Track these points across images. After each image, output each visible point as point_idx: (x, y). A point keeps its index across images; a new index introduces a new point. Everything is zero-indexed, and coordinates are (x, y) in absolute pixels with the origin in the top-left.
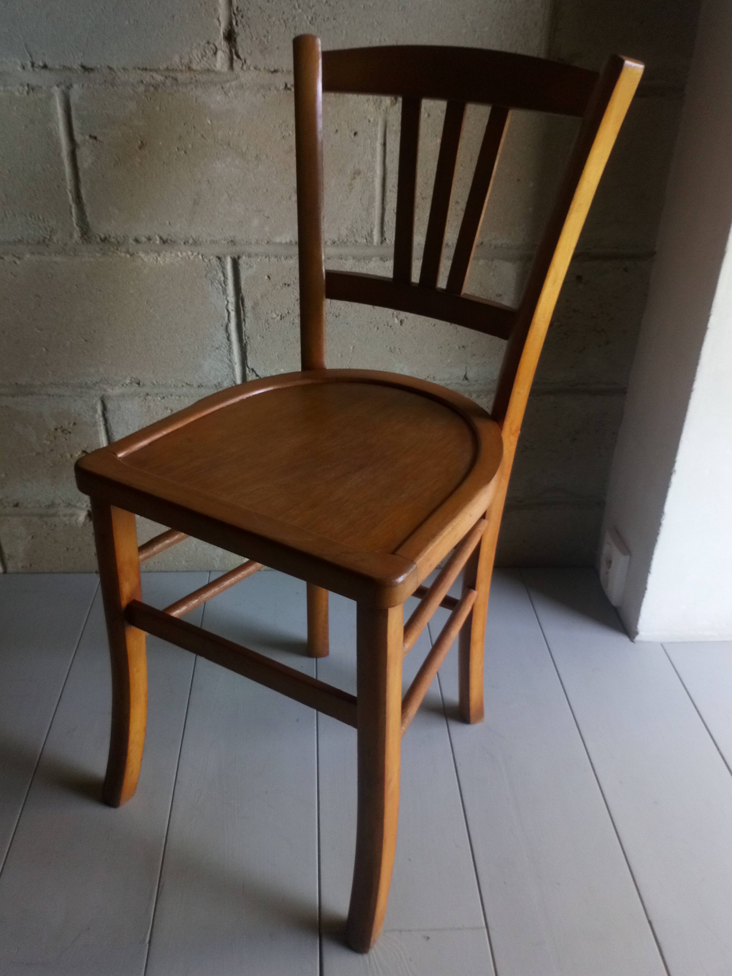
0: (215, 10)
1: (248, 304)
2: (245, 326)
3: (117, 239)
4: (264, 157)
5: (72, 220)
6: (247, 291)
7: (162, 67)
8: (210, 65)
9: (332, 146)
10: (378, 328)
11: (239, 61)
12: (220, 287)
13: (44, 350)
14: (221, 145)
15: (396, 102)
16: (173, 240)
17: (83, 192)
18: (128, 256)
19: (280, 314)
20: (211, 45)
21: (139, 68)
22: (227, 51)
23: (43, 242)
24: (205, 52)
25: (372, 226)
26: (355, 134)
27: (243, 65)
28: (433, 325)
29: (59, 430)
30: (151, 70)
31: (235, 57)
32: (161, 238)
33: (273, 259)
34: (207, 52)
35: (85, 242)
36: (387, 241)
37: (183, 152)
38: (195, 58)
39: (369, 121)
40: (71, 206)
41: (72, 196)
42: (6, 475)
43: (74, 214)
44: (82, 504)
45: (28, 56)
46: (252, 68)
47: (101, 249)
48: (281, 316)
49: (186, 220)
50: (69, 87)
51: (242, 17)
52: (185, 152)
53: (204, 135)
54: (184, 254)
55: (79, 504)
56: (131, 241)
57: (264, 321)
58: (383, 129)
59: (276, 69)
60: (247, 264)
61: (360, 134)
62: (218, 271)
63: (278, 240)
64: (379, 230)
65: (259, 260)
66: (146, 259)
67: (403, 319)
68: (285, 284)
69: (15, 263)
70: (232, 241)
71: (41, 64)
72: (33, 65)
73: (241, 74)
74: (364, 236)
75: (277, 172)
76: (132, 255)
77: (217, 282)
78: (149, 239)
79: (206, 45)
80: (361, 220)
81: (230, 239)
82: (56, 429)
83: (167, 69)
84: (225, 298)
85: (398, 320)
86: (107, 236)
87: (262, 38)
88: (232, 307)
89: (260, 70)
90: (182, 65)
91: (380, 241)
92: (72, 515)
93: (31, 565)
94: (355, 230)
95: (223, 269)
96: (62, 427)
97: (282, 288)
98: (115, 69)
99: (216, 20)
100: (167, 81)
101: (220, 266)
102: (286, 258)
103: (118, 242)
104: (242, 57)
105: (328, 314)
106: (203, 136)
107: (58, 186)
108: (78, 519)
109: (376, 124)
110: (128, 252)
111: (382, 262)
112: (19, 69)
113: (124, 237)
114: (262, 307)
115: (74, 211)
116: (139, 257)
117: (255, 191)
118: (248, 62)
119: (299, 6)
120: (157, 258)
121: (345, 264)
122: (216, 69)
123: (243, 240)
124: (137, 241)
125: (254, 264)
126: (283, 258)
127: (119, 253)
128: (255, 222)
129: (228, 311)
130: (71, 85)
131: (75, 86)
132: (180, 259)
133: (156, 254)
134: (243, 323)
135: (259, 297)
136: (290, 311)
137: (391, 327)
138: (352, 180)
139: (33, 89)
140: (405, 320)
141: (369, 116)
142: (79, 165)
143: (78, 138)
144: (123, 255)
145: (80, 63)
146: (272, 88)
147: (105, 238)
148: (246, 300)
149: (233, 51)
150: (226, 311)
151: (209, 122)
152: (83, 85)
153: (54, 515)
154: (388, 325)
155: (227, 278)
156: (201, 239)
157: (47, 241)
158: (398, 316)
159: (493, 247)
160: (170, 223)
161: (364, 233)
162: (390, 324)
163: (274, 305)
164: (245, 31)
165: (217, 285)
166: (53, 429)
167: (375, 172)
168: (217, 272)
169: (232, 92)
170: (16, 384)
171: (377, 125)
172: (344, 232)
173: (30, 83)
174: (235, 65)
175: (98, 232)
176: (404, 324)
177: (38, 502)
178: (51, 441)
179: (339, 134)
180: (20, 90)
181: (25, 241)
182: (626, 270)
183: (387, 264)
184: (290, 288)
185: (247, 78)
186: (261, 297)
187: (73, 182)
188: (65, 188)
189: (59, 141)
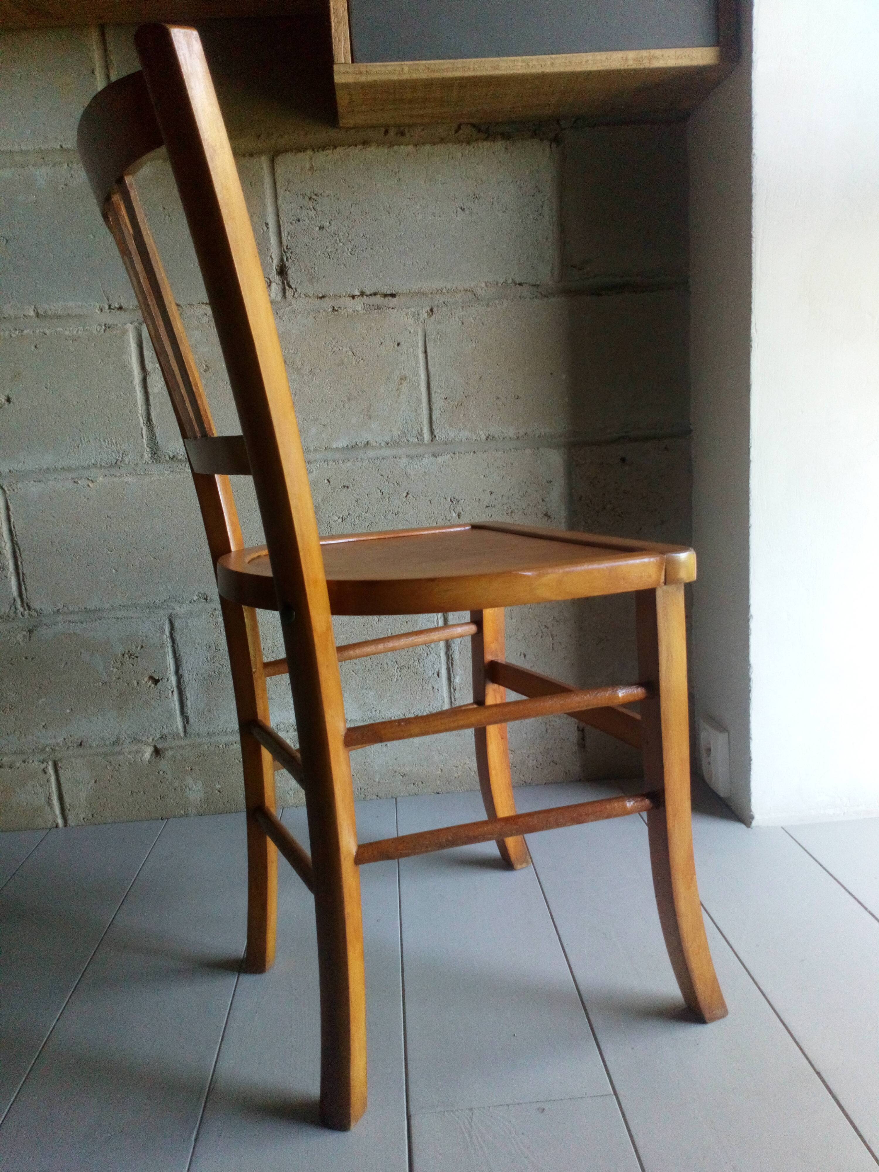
0: (268, 249)
3: (184, 456)
4: (318, 371)
5: (143, 442)
9: (378, 357)
11: (290, 289)
15: (432, 314)
17: (153, 414)
19: (341, 516)
21: (201, 303)
22: (280, 283)
23: (116, 465)
25: (422, 425)
26: (399, 344)
27: (294, 293)
28: (490, 515)
29: (126, 656)
31: (287, 288)
33: (331, 463)
35: (155, 461)
36: (437, 438)
39: (410, 332)
40: (142, 429)
41: (144, 420)
42: (71, 710)
43: (145, 437)
44: (149, 738)
45: (106, 300)
46: (302, 296)
47: (170, 467)
48: (342, 518)
50: (141, 323)
51: (291, 253)
55: (144, 739)
57: (326, 525)
58: (423, 338)
59: (324, 294)
61: (402, 344)
63: (335, 445)
64: (429, 429)
65: (318, 465)
68: (344, 487)
69: (89, 486)
71: (117, 306)
72: (110, 306)
73: (293, 301)
74: (415, 435)
75: (330, 383)
80: (411, 420)
85: (456, 513)
86: (175, 453)
87: (310, 269)
89: (310, 297)
91: (431, 439)
92: (137, 752)
93: (93, 815)
94: (406, 431)
96: (129, 651)
97: (341, 490)
98: (182, 305)
99: (269, 258)
102: (343, 462)
104: (293, 286)
105: (387, 512)
107: (130, 412)
108: (143, 756)
109: (416, 334)
111: (434, 458)
112: (98, 312)
114: (324, 510)
115: (144, 433)
117: (311, 402)
118: (299, 290)
119: (340, 241)
121: (399, 462)
122: (271, 299)
125: (314, 470)
126: (340, 462)
127: (186, 470)
128: (313, 430)
135: (320, 501)
136: (351, 513)
138: (399, 385)
139: (109, 327)
140: (462, 513)
141: (409, 328)
142: (150, 390)
143: (149, 367)
146: (321, 311)
147: (174, 456)
149: (286, 282)
153: (119, 753)
154: (446, 519)
157: (119, 462)
158: (455, 510)
159: (536, 436)
161: (415, 432)
162: (448, 519)
163: (335, 508)
164: (295, 265)
166: (120, 655)
167: (420, 376)
169: (285, 316)
170: (85, 609)
172: (396, 433)
173: (107, 323)
174: (287, 294)
175: (167, 451)
176: (462, 517)
177: (103, 739)
178: (118, 668)
179: (384, 345)
180: (98, 329)
181: (99, 465)
182: (666, 448)
183: (439, 459)
184: (349, 490)
185: (299, 304)
186: (322, 500)
187: (144, 407)
188: (137, 412)
189: (132, 370)
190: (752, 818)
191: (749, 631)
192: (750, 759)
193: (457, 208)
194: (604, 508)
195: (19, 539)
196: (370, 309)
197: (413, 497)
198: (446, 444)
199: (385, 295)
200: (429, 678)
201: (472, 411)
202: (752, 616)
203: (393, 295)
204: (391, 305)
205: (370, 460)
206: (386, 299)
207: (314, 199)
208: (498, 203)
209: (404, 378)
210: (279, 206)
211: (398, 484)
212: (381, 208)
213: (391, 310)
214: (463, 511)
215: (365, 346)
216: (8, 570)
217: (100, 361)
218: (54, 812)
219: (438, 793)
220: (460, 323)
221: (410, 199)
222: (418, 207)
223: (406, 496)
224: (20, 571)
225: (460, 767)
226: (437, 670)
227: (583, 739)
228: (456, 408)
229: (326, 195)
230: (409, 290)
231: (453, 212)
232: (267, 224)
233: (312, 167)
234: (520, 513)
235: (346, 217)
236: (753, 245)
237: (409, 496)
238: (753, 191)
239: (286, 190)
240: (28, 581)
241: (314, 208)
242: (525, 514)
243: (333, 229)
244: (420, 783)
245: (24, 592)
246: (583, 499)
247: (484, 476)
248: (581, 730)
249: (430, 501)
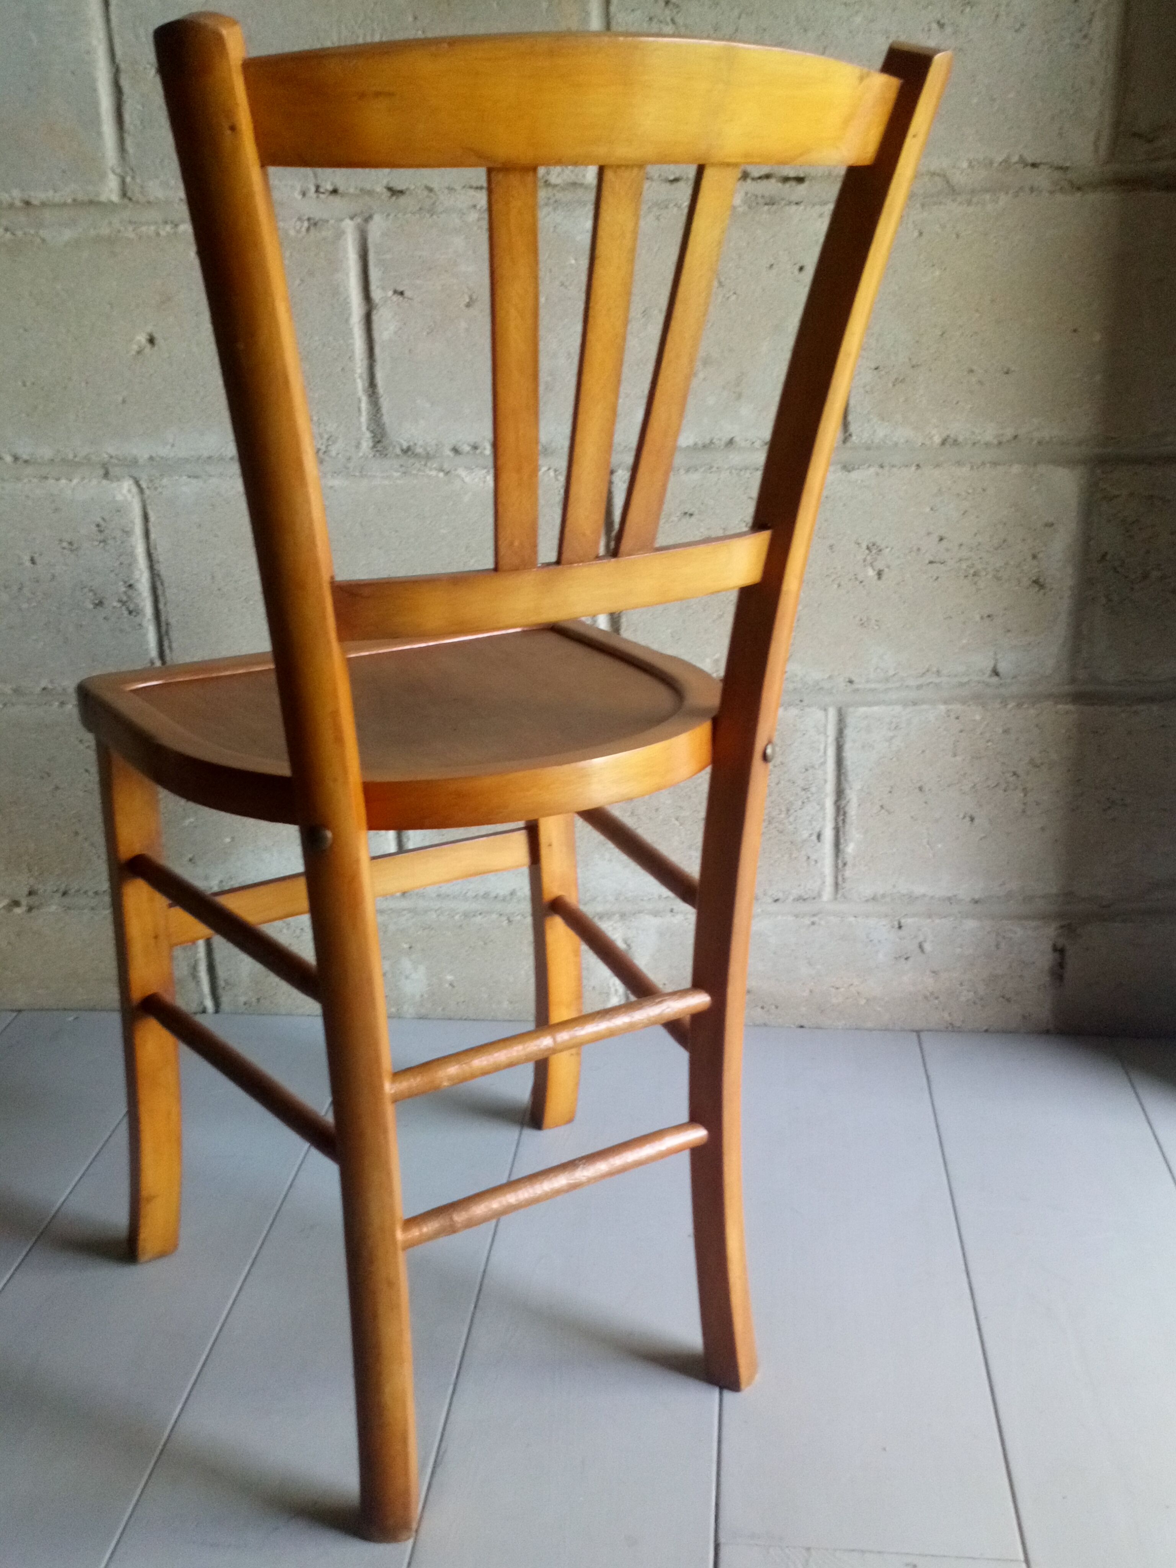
3: (425, 449)
5: (360, 423)
8: (577, 175)
9: (763, 289)
10: (839, 585)
17: (379, 376)
18: (441, 475)
21: (471, 187)
26: (801, 269)
35: (378, 454)
36: (854, 438)
40: (360, 401)
41: (363, 385)
43: (364, 414)
45: (312, 175)
47: (401, 466)
50: (368, 219)
53: (566, 282)
56: (448, 453)
59: (677, 175)
60: (624, 482)
66: (469, 480)
67: (882, 568)
71: (330, 187)
72: (318, 188)
76: (447, 473)
78: (475, 448)
85: (874, 570)
86: (411, 443)
91: (842, 438)
93: (260, 1003)
97: (680, 520)
98: (436, 188)
102: (688, 471)
103: (428, 453)
106: (563, 283)
107: (343, 370)
110: (441, 470)
111: (845, 473)
112: (299, 197)
113: (437, 446)
115: (364, 405)
116: (458, 476)
120: (485, 478)
124: (456, 451)
127: (427, 471)
130: (371, 217)
131: (377, 218)
133: (484, 472)
137: (861, 582)
139: (315, 224)
140: (886, 570)
142: (376, 335)
143: (376, 294)
144: (434, 473)
145: (385, 182)
146: (671, 204)
147: (409, 448)
151: (573, 262)
152: (387, 216)
154: (856, 579)
156: (553, 444)
157: (321, 453)
158: (873, 564)
159: (1034, 442)
162: (860, 578)
173: (312, 216)
175: (398, 440)
176: (884, 577)
179: (774, 271)
180: (298, 227)
183: (854, 475)
184: (693, 519)
187: (365, 363)
188: (353, 371)
189: (348, 300)
194: (1145, 577)
195: (162, 569)
196: (758, 204)
198: (868, 448)
199: (786, 179)
200: (804, 841)
201: (921, 392)
203: (800, 180)
204: (794, 198)
205: (733, 471)
206: (788, 185)
207: (673, 4)
208: (1008, 14)
213: (794, 208)
214: (888, 567)
215: (740, 271)
216: (144, 615)
218: (201, 990)
219: (802, 1027)
220: (916, 234)
224: (163, 618)
225: (840, 988)
226: (817, 830)
227: (1061, 965)
228: (894, 385)
230: (829, 171)
231: (923, 30)
234: (990, 576)
240: (174, 634)
242: (998, 579)
244: (773, 1007)
245: (167, 651)
247: (932, 509)
248: (1059, 951)
249: (831, 547)
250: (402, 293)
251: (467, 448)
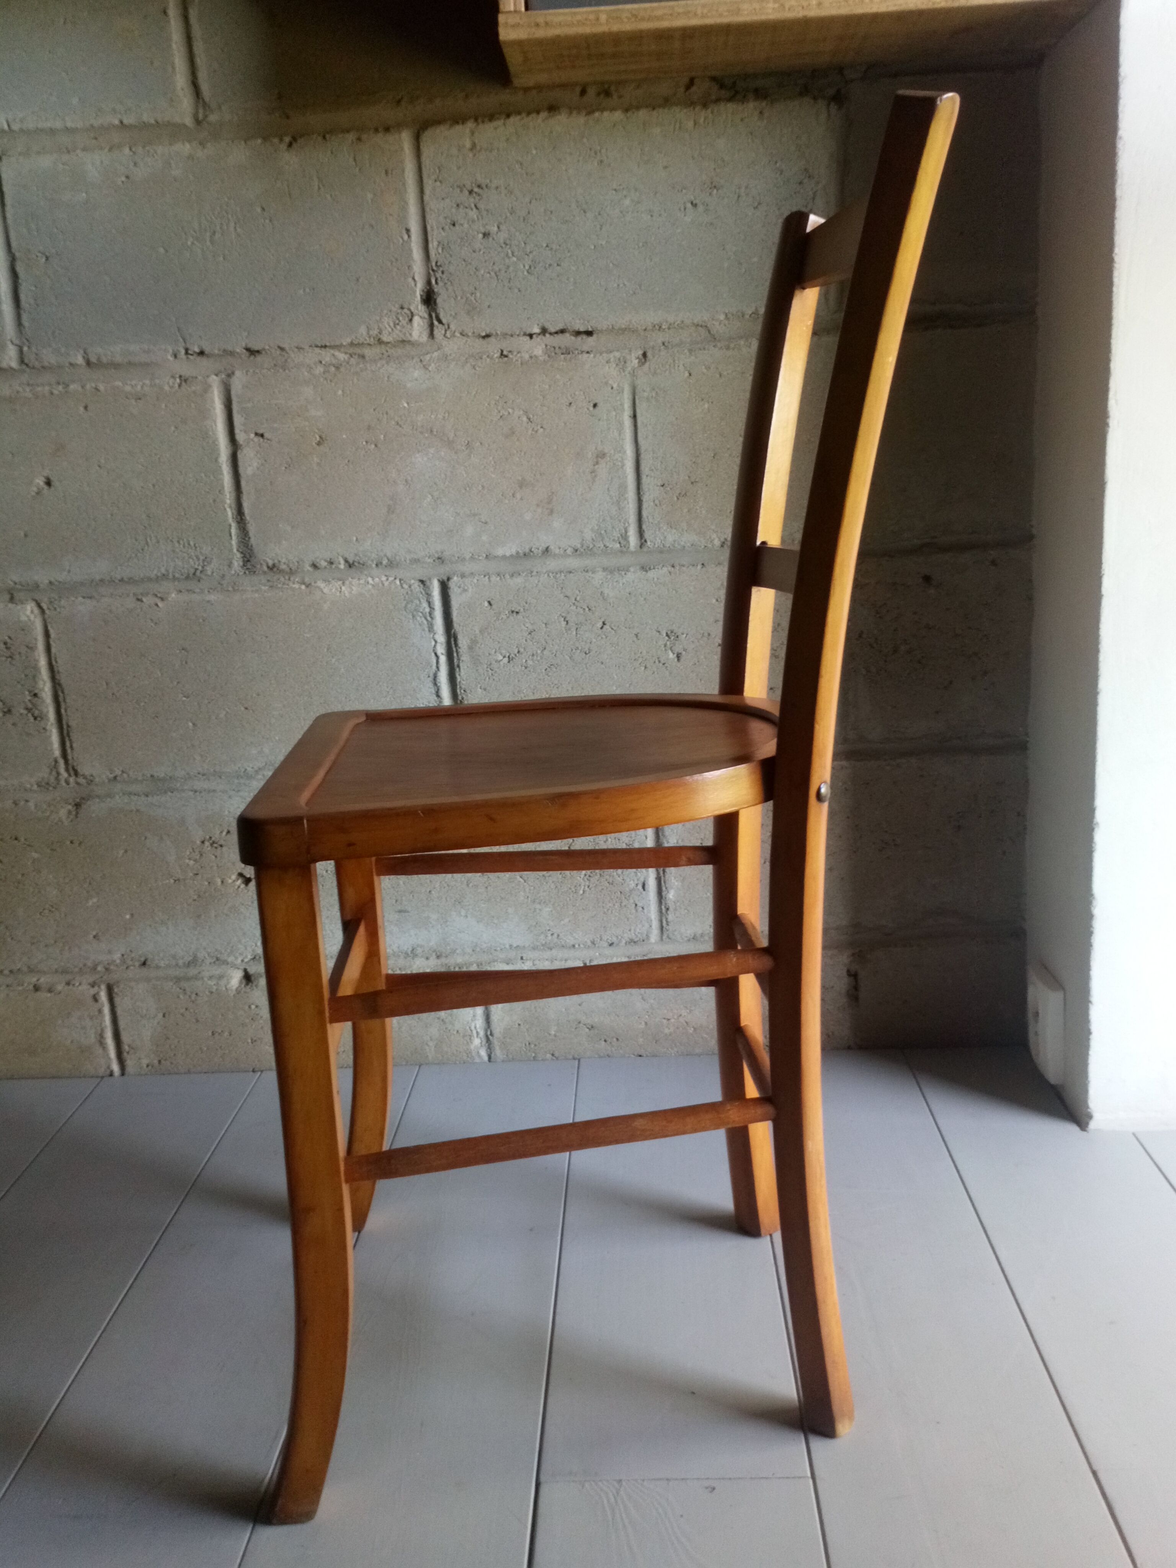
0: (409, 267)
1: (463, 642)
2: (459, 675)
3: (288, 566)
4: (478, 444)
5: (231, 545)
6: (462, 624)
7: (346, 341)
8: (405, 334)
9: (565, 424)
10: (646, 667)
11: (441, 326)
12: (425, 622)
13: (190, 724)
14: (421, 433)
15: (645, 360)
16: (361, 562)
17: (246, 505)
18: (303, 587)
19: (508, 655)
20: (406, 310)
21: (317, 346)
22: (426, 316)
23: (194, 576)
24: (398, 319)
25: (627, 525)
26: (595, 406)
27: (446, 331)
29: (207, 844)
30: (332, 347)
31: (436, 323)
32: (346, 561)
33: (494, 578)
34: (401, 318)
35: (247, 572)
36: (649, 543)
37: (373, 446)
38: (386, 328)
39: (612, 388)
40: (230, 526)
41: (233, 514)
42: (132, 915)
43: (234, 538)
44: (236, 958)
45: (181, 340)
46: (457, 334)
47: (268, 581)
48: (509, 657)
49: (378, 534)
50: (230, 375)
51: (443, 272)
52: (376, 446)
53: (400, 423)
54: (377, 580)
55: (231, 959)
56: (308, 568)
57: (485, 666)
58: (631, 397)
59: (488, 332)
60: (459, 587)
61: (600, 405)
62: (422, 600)
63: (500, 552)
64: (637, 529)
65: (475, 581)
66: (326, 590)
67: (680, 652)
68: (513, 612)
69: (157, 605)
70: (439, 558)
71: (197, 350)
72: (187, 350)
73: (444, 343)
74: (616, 539)
75: (495, 462)
76: (308, 586)
77: (421, 614)
78: (331, 563)
79: (399, 311)
80: (611, 518)
81: (437, 556)
82: (203, 842)
83: (352, 344)
84: (432, 636)
85: (674, 654)
86: (276, 561)
87: (468, 295)
88: (441, 650)
89: (468, 336)
90: (370, 337)
91: (639, 544)
92: (221, 977)
93: (160, 1062)
94: (603, 532)
95: (429, 595)
96: (211, 838)
97: (508, 617)
98: (287, 349)
99: (410, 280)
100: (352, 359)
101: (424, 593)
102: (512, 576)
103: (291, 569)
104: (444, 321)
105: (574, 651)
106: (398, 424)
107: (214, 501)
108: (228, 983)
109: (621, 391)
110: (303, 583)
111: (644, 573)
112: (171, 358)
113: (298, 562)
114: (483, 646)
115: (234, 531)
116: (318, 587)
117: (468, 489)
118: (452, 327)
119: (513, 253)
120: (341, 588)
121: (593, 578)
122: (412, 339)
123: (454, 556)
124: (315, 566)
125: (470, 587)
126: (507, 576)
127: (291, 584)
128: (469, 530)
129: (436, 654)
130: (233, 373)
131: (238, 373)
132: (370, 587)
133: (340, 583)
134: (457, 669)
135: (477, 632)
136: (522, 650)
137: (664, 664)
138: (594, 465)
139: (186, 381)
140: (684, 653)
141: (610, 382)
142: (241, 470)
143: (240, 437)
144: (296, 586)
145: (244, 345)
146: (485, 357)
147: (274, 565)
148: (460, 637)
149: (434, 315)
150: (433, 654)
151: (406, 405)
152: (247, 372)
153: (196, 978)
154: (659, 662)
155: (434, 609)
156: (397, 558)
157: (198, 573)
158: (673, 649)
160: (357, 540)
161: (616, 534)
162: (663, 660)
163: (499, 642)
164: (447, 289)
165: (420, 619)
166: (198, 842)
167: (625, 452)
168: (420, 601)
169: (433, 365)
170: (152, 776)
171: (623, 392)
172: (588, 535)
173: (183, 374)
174: (436, 332)
175: (265, 558)
176: (682, 660)
177: (174, 957)
178: (195, 860)
179: (573, 408)
180: (171, 384)
181: (171, 576)
182: (993, 563)
183: (651, 574)
184: (520, 617)
185: (452, 346)
186: (480, 632)
187: (234, 494)
188: (224, 502)
189: (217, 443)
190: (1090, 1117)
191: (1093, 845)
192: (1089, 1033)
193: (685, 203)
194: (895, 651)
195: (63, 679)
196: (556, 353)
197: (612, 629)
198: (661, 552)
199: (578, 333)
200: (631, 891)
201: (701, 504)
202: (1097, 823)
203: (589, 333)
204: (586, 348)
205: (550, 574)
206: (579, 338)
207: (476, 193)
208: (747, 195)
209: (601, 455)
210: (425, 202)
211: (590, 609)
212: (574, 206)
213: (585, 356)
214: (685, 650)
215: (545, 409)
216: (48, 720)
217: (173, 428)
218: (108, 1055)
219: (640, 1056)
220: (687, 374)
221: (615, 190)
222: (627, 202)
223: (602, 628)
224: (64, 721)
225: (673, 1020)
226: (642, 880)
227: (856, 988)
228: (678, 499)
229: (493, 185)
230: (612, 325)
231: (680, 209)
232: (408, 231)
233: (474, 146)
235: (522, 219)
236: (1116, 274)
237: (606, 627)
238: (1119, 193)
239: (436, 181)
240: (74, 734)
241: (476, 206)
243: (503, 236)
244: (615, 1039)
245: (69, 751)
246: (864, 636)
247: (717, 600)
248: (853, 975)
249: (637, 635)
250: (262, 436)
251: (324, 564)
